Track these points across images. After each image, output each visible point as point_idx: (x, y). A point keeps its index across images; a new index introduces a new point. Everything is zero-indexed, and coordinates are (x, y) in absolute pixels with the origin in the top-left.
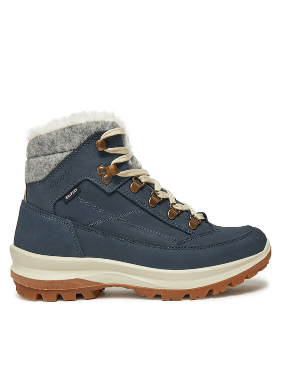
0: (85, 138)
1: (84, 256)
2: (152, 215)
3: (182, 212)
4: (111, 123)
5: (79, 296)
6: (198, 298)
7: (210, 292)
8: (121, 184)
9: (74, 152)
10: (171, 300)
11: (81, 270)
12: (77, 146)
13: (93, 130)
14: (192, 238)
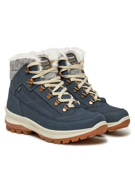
0: (22, 66)
1: (23, 116)
2: (47, 103)
3: (62, 102)
4: (32, 60)
5: (22, 133)
6: (56, 143)
7: (62, 142)
8: (36, 87)
9: (18, 72)
10: (48, 142)
11: (22, 122)
12: (20, 69)
13: (25, 63)
14: (61, 116)
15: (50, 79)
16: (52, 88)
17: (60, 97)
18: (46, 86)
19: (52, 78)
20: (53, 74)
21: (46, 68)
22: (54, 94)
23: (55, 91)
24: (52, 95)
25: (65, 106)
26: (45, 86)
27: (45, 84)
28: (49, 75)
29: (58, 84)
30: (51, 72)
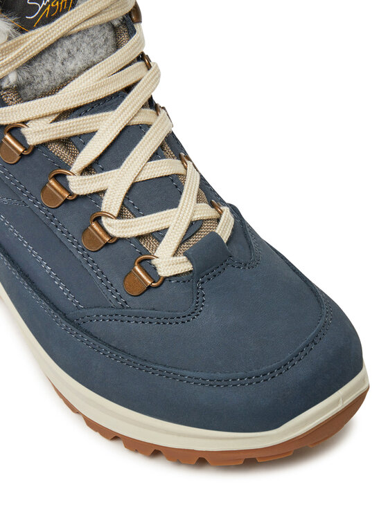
14: (114, 317)
15: (66, 82)
16: (76, 142)
17: (111, 204)
18: (34, 135)
19: (81, 72)
20: (84, 45)
21: (45, 7)
22: (80, 185)
23: (88, 170)
24: (71, 194)
25: (140, 263)
26: (27, 137)
27: (24, 123)
28: (55, 57)
29: (114, 107)
30: (70, 36)
